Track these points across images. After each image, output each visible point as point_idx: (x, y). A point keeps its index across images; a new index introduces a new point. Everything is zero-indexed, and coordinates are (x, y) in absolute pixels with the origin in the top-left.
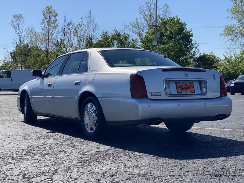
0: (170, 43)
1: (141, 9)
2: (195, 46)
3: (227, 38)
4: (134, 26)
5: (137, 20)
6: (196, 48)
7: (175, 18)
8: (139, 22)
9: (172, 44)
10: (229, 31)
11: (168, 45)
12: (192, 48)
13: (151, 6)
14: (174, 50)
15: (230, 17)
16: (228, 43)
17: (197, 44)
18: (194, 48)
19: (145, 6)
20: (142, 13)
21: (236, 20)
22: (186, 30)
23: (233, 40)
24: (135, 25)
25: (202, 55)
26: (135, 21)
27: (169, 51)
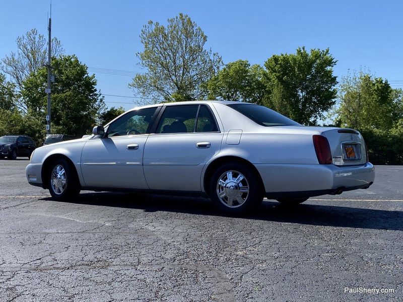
0: (67, 91)
1: (19, 40)
2: (99, 98)
3: (136, 90)
4: (9, 64)
5: (13, 55)
6: (101, 100)
7: (71, 58)
8: (16, 58)
9: (71, 94)
10: (140, 82)
11: (65, 94)
12: (96, 100)
13: (34, 38)
14: (73, 102)
15: (141, 63)
16: (138, 96)
17: (102, 96)
18: (99, 100)
19: (26, 37)
20: (21, 47)
21: (148, 68)
22: (86, 75)
23: (144, 93)
24: (11, 62)
25: (109, 110)
26: (10, 57)
27: (66, 102)
